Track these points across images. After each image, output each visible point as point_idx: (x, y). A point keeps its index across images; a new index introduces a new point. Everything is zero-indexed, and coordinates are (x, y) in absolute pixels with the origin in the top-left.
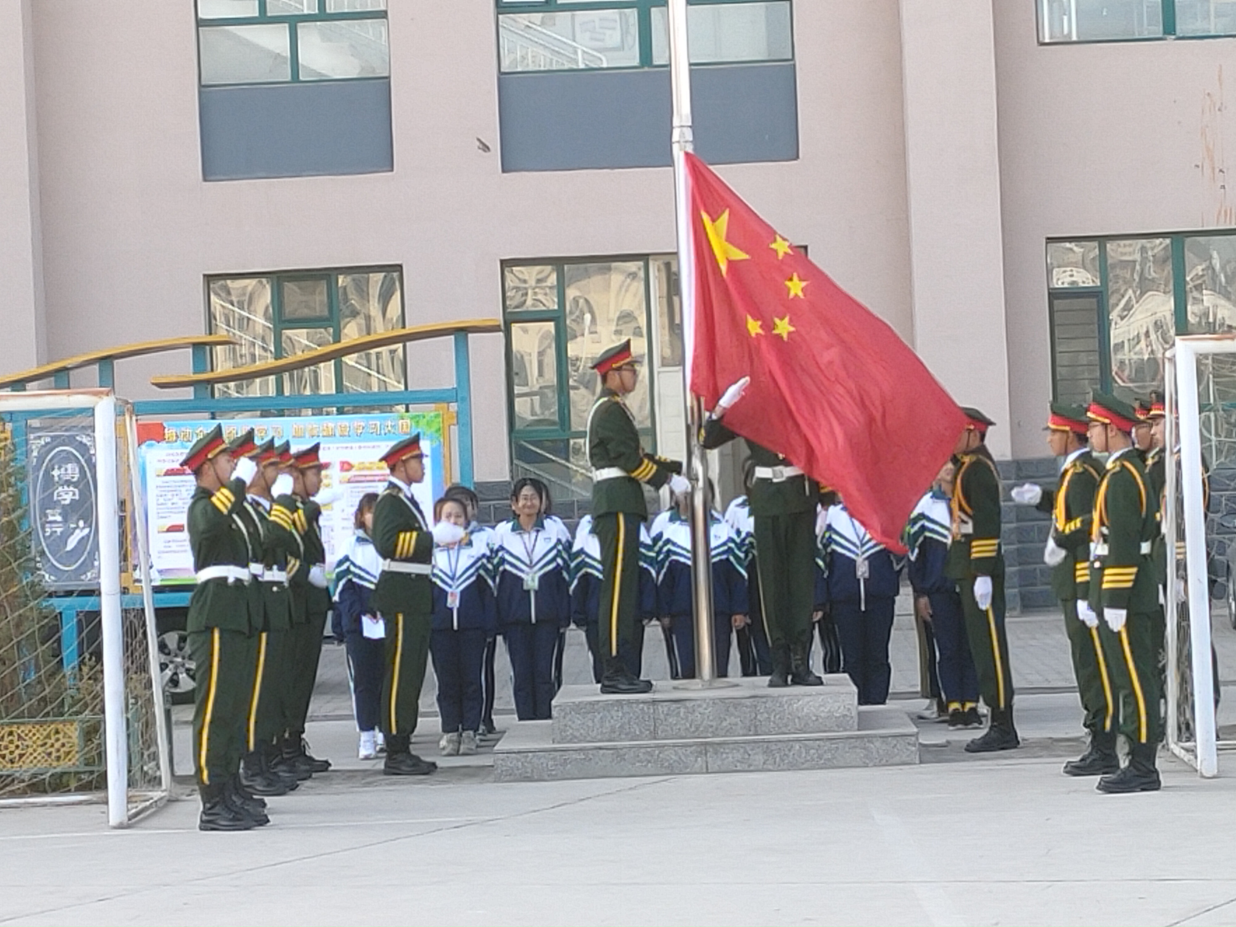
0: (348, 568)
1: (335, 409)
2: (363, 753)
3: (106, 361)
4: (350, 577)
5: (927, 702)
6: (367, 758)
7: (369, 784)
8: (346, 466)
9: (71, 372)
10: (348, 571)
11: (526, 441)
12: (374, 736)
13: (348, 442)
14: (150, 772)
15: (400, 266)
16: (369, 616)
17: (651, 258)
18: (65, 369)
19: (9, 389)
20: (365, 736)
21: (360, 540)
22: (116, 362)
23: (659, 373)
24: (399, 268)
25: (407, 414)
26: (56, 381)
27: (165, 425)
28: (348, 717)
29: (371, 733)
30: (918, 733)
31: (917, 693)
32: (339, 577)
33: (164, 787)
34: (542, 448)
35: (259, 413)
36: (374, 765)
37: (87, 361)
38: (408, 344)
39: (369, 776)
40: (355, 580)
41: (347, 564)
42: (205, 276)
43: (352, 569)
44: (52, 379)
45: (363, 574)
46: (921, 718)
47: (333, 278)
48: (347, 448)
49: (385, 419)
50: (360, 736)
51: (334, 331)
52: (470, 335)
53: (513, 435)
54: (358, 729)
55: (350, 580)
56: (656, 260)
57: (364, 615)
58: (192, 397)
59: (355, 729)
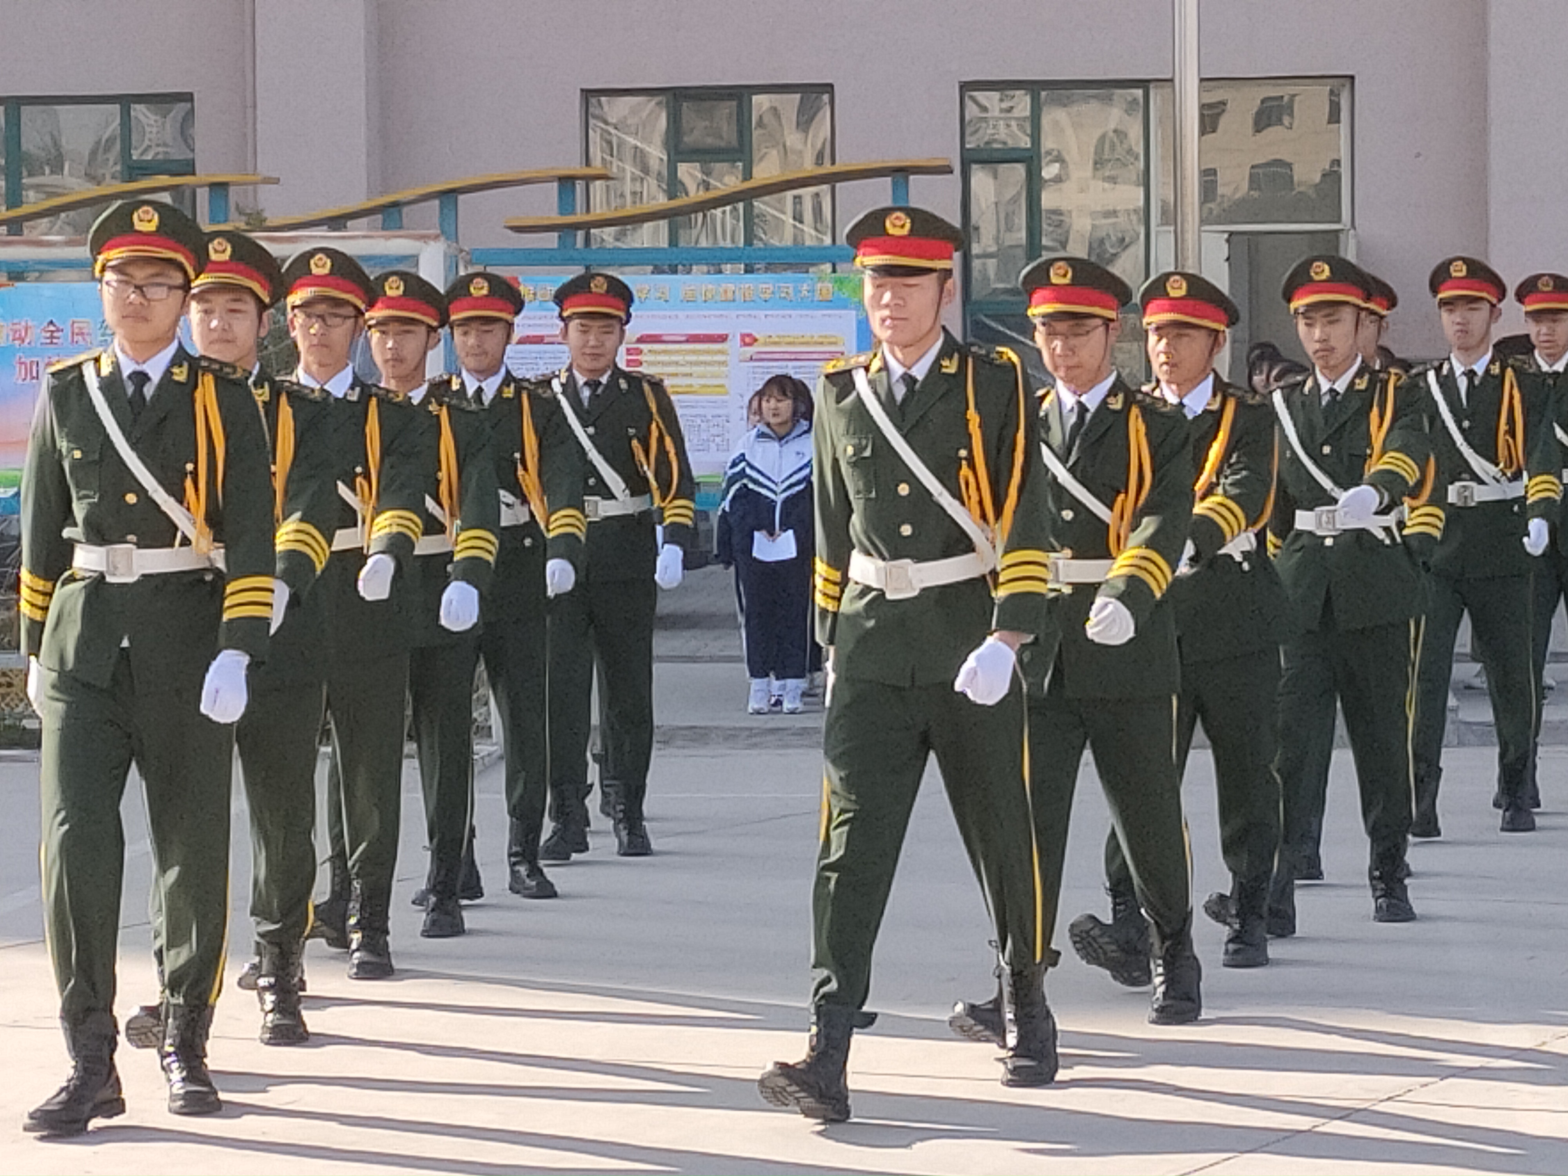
0: (743, 469)
1: (742, 266)
2: (752, 706)
3: (449, 195)
4: (745, 481)
5: (1478, 666)
6: (758, 712)
7: (755, 746)
8: (748, 340)
9: (405, 210)
10: (742, 474)
11: (986, 316)
12: (769, 684)
13: (752, 309)
14: (479, 719)
15: (831, 86)
16: (764, 532)
17: (1152, 85)
18: (396, 205)
19: (325, 228)
20: (756, 684)
21: (761, 435)
22: (461, 197)
23: (1157, 232)
24: (829, 89)
25: (833, 275)
26: (384, 221)
27: (520, 280)
28: (737, 659)
29: (766, 680)
30: (1458, 707)
31: (1465, 655)
32: (731, 481)
33: (494, 740)
34: (1004, 324)
35: (650, 268)
36: (766, 723)
37: (423, 195)
38: (838, 185)
39: (755, 735)
40: (751, 486)
41: (743, 464)
42: (582, 90)
43: (748, 471)
44: (380, 216)
45: (762, 479)
46: (1469, 687)
47: (745, 98)
48: (750, 315)
49: (803, 281)
50: (750, 684)
51: (744, 166)
52: (912, 177)
53: (968, 307)
54: (748, 674)
55: (745, 486)
56: (1156, 87)
57: (758, 530)
58: (556, 246)
59: (745, 675)
